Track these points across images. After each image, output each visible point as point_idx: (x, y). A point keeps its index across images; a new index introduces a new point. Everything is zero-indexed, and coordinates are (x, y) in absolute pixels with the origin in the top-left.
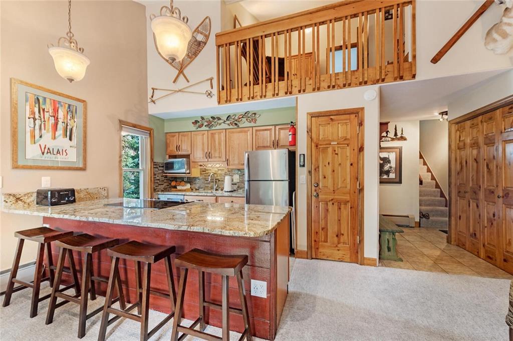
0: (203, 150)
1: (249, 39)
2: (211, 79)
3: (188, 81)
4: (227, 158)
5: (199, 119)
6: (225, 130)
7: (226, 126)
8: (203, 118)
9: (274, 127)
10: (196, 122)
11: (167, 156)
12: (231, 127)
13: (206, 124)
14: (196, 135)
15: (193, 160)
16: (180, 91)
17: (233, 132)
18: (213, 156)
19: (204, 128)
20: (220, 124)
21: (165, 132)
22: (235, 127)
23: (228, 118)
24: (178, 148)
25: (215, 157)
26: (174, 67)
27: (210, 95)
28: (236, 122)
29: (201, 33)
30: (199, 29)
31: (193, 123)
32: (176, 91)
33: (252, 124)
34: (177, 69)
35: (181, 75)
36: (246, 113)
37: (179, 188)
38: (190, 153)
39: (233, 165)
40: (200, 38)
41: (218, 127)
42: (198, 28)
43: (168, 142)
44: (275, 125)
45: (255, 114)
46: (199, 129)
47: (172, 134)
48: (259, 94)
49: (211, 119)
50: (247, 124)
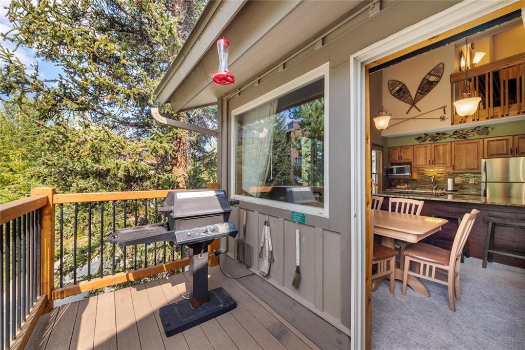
0: (426, 158)
1: (489, 74)
2: (444, 107)
3: (420, 111)
4: (453, 163)
5: (423, 136)
6: (450, 143)
7: (453, 140)
8: (426, 135)
9: (512, 137)
10: (419, 138)
11: (389, 164)
12: (458, 139)
13: (430, 139)
14: (419, 148)
15: (415, 166)
16: (412, 118)
17: (461, 144)
18: (437, 162)
19: (427, 142)
20: (446, 138)
21: (389, 146)
22: (463, 139)
23: (455, 132)
24: (400, 158)
25: (439, 164)
26: (407, 103)
27: (443, 119)
28: (464, 136)
29: (434, 75)
30: (432, 73)
31: (416, 139)
32: (409, 119)
33: (484, 136)
34: (409, 104)
35: (413, 107)
36: (476, 128)
37: (397, 187)
38: (412, 161)
39: (458, 170)
40: (432, 79)
41: (443, 140)
42: (430, 72)
43: (391, 153)
44: (513, 136)
45: (487, 128)
46: (422, 143)
47: (395, 148)
48: (500, 114)
49: (436, 135)
50: (477, 136)
